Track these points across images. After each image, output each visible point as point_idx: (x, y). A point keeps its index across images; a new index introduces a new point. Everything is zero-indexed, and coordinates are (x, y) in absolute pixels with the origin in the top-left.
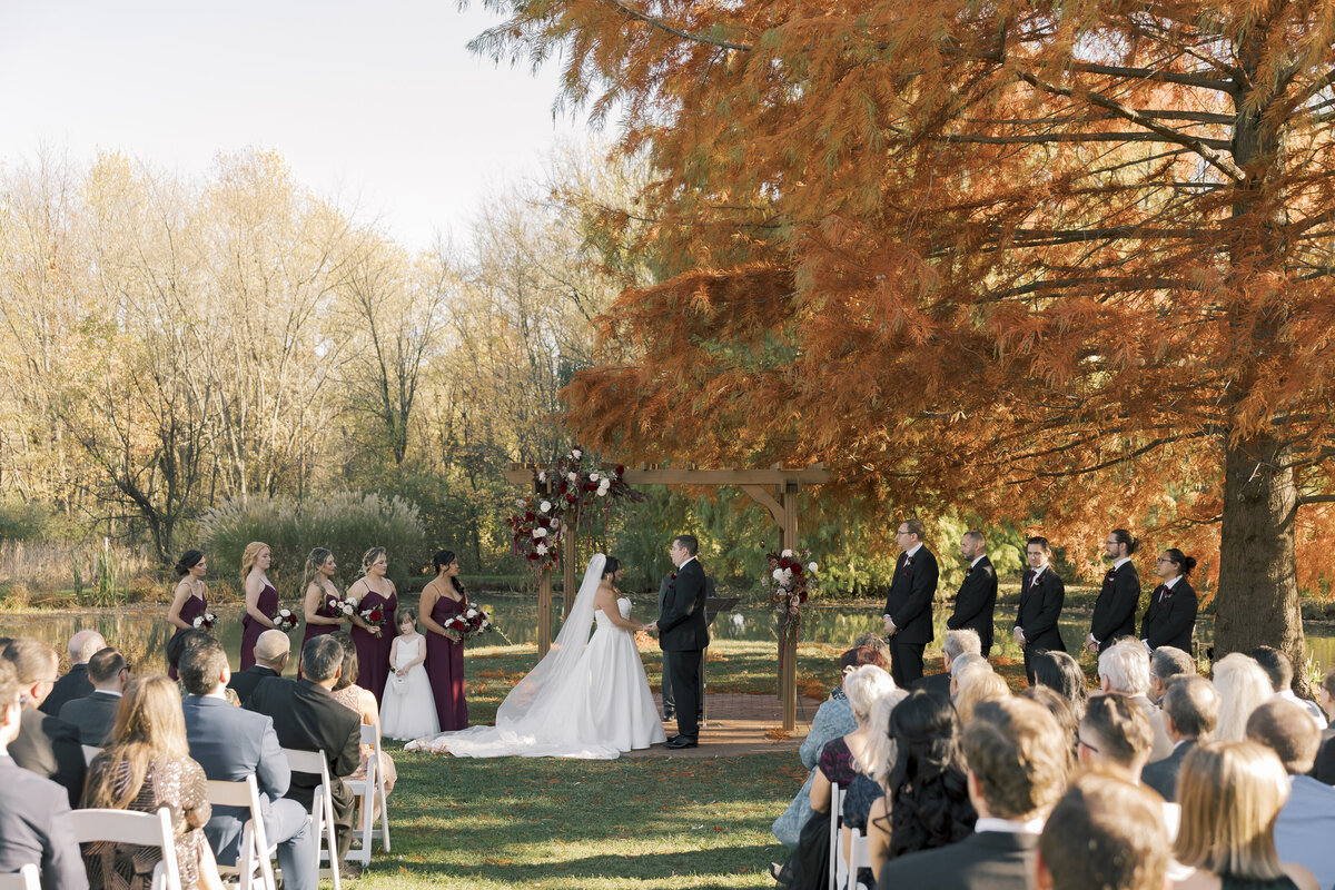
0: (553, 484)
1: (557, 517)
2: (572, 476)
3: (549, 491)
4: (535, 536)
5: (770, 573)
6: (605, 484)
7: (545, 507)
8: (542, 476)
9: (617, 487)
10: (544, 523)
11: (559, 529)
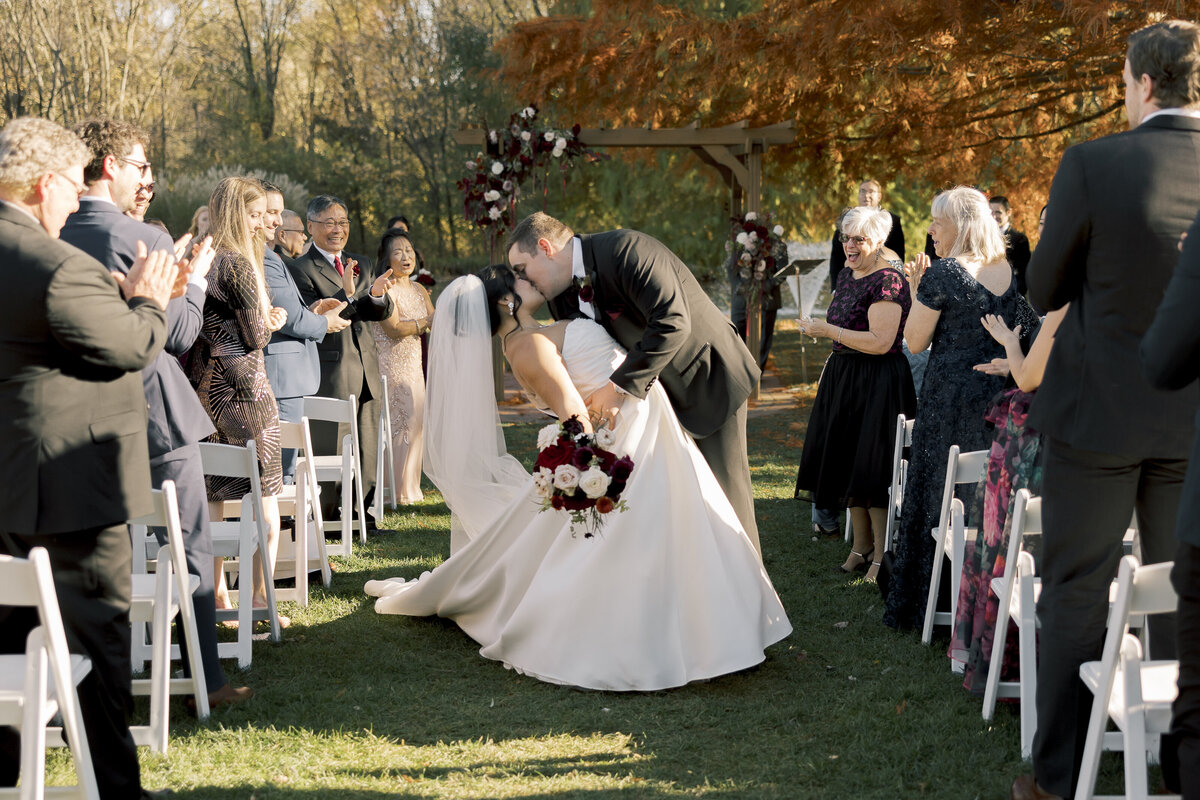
0: (505, 144)
1: (510, 179)
2: (526, 136)
3: (501, 152)
4: (488, 199)
5: (734, 237)
6: (561, 143)
7: (497, 168)
8: (493, 135)
9: (574, 146)
10: (497, 185)
11: (513, 192)
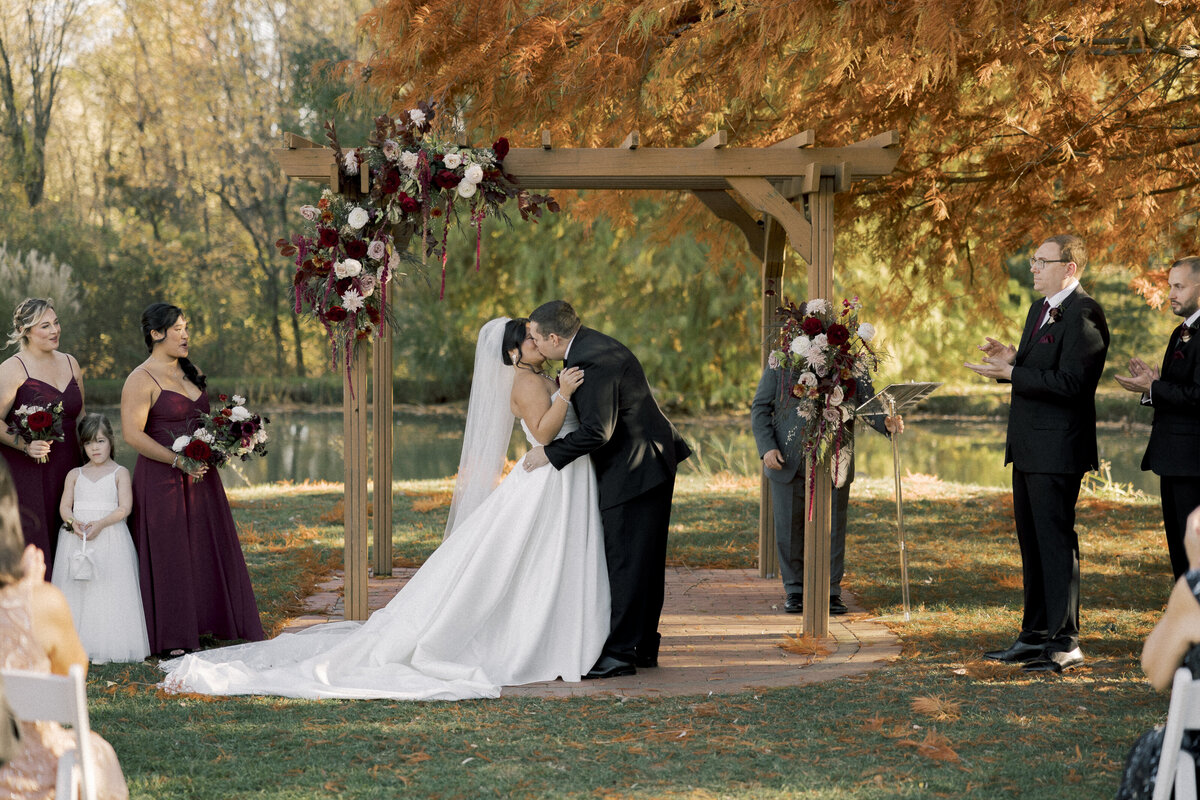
0: (372, 175)
1: (382, 238)
2: (409, 159)
3: (365, 188)
4: (340, 275)
5: (788, 340)
6: (474, 173)
7: (357, 218)
8: (350, 158)
9: (497, 183)
10: (356, 250)
11: (386, 260)
